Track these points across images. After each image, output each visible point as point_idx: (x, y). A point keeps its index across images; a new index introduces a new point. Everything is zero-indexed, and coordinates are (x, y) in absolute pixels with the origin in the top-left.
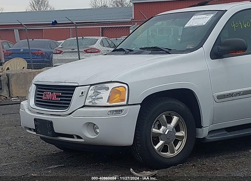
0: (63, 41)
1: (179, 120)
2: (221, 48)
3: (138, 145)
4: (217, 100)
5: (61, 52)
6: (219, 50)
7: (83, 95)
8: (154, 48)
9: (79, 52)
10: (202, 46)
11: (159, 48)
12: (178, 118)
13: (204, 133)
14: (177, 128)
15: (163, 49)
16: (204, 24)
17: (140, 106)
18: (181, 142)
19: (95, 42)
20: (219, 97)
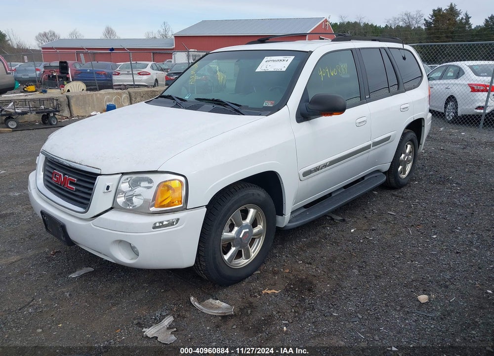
0: (122, 63)
1: (257, 212)
2: (311, 107)
3: (202, 263)
4: (302, 178)
5: (119, 74)
6: (308, 109)
7: (109, 190)
8: (216, 100)
9: (133, 74)
10: (286, 104)
11: (222, 102)
12: (255, 210)
13: (285, 220)
14: (254, 224)
15: (228, 103)
16: (284, 69)
17: (206, 209)
18: (258, 240)
19: (146, 66)
20: (306, 174)
